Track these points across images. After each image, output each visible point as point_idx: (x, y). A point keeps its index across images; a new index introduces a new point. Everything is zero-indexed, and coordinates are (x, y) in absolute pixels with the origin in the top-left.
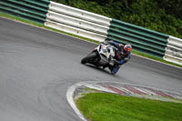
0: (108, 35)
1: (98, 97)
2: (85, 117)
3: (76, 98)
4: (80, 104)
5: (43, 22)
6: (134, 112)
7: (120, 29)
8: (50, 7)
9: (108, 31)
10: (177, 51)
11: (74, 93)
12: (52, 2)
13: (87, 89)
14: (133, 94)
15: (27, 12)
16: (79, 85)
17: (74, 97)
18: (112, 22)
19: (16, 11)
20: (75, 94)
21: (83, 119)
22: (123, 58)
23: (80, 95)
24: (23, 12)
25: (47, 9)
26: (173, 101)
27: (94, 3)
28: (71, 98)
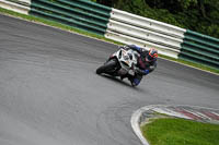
0: (181, 50)
1: (169, 124)
3: (143, 124)
5: (103, 33)
7: (196, 42)
8: (112, 15)
9: (182, 44)
11: (141, 118)
12: (113, 9)
14: (211, 120)
15: (83, 22)
16: (146, 109)
17: (140, 123)
18: (186, 34)
19: (71, 20)
22: (147, 67)
23: (147, 121)
24: (79, 20)
25: (108, 17)
27: (164, 11)
28: (137, 125)
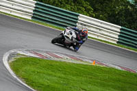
1: (26, 61)
2: (16, 75)
3: (10, 61)
4: (13, 66)
6: (53, 71)
10: (85, 25)
13: (18, 54)
14: (53, 58)
16: (12, 51)
17: (8, 61)
20: (9, 58)
21: (15, 77)
22: (82, 39)
23: (13, 59)
26: (83, 63)
